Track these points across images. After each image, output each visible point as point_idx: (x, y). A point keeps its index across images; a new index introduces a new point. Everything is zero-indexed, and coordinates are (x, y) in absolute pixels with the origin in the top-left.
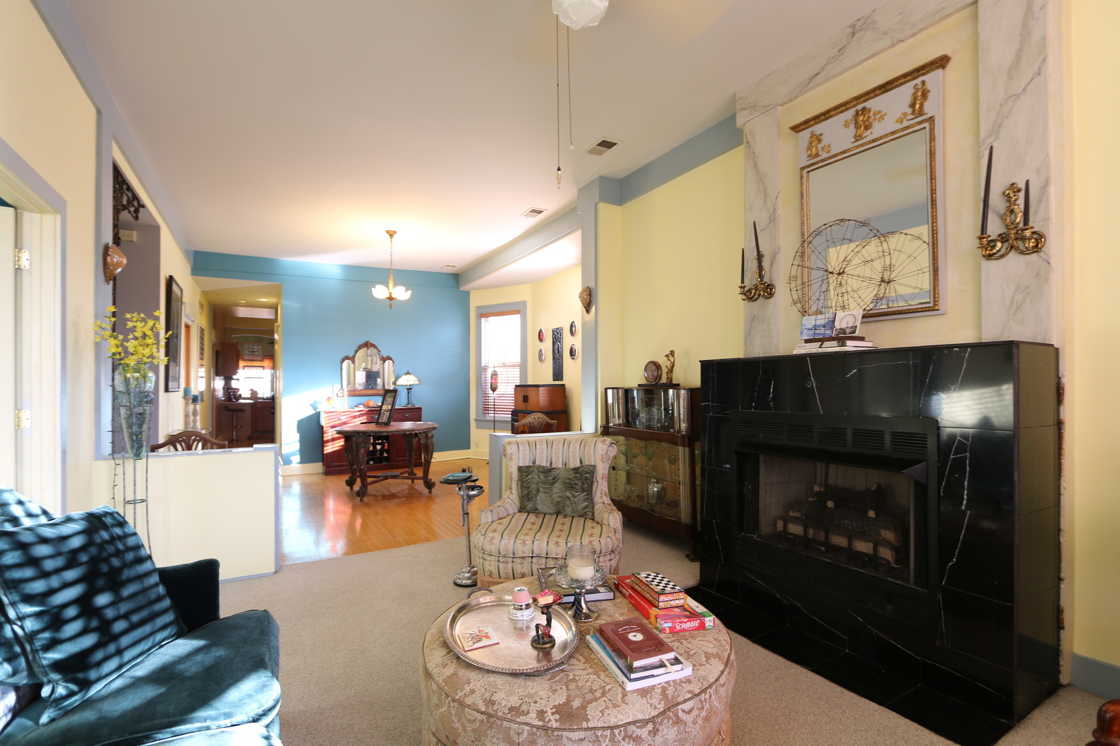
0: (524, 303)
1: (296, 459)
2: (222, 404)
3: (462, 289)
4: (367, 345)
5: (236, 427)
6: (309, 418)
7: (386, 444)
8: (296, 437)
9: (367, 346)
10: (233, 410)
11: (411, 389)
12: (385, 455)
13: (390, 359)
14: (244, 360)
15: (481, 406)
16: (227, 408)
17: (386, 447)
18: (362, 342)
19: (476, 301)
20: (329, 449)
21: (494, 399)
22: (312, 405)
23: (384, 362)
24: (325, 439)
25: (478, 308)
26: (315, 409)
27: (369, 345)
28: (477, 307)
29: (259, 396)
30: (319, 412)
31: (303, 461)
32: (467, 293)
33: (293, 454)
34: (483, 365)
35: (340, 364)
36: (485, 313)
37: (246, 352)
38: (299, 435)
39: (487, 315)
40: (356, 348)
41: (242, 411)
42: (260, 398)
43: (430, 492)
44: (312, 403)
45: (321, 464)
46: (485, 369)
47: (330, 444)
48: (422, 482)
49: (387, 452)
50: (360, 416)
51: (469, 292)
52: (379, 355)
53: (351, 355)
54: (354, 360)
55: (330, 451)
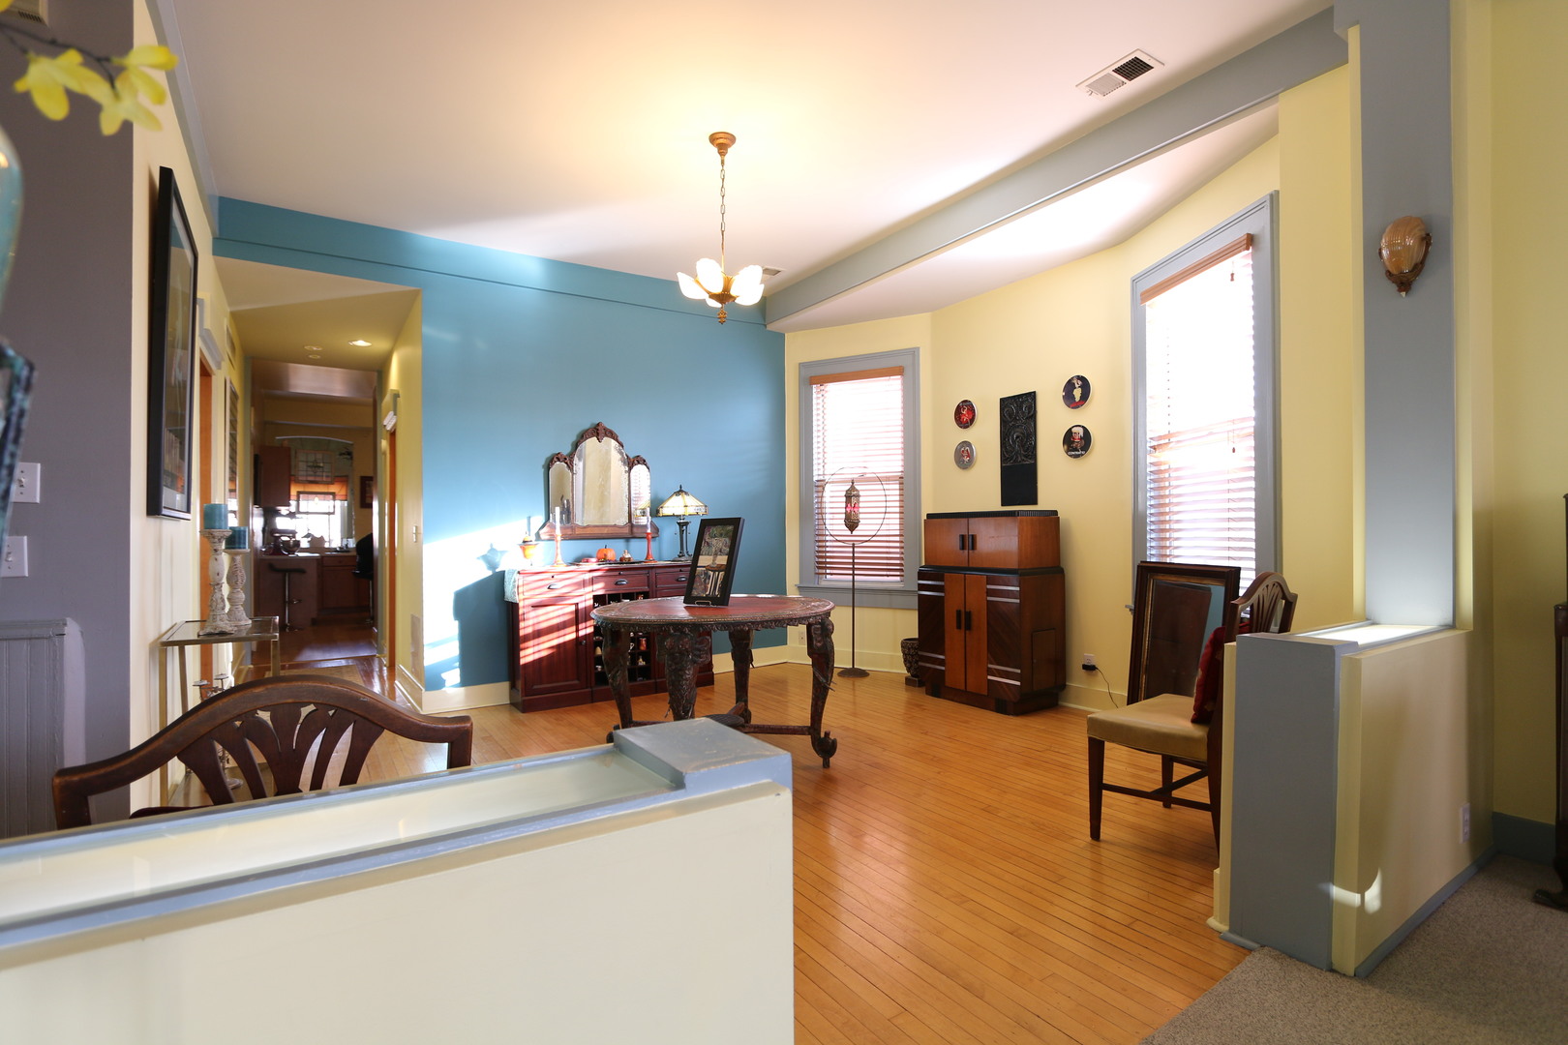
0: (914, 353)
1: (453, 676)
2: (263, 560)
3: (770, 327)
4: (598, 431)
5: (290, 602)
6: (480, 586)
7: (644, 641)
8: (453, 628)
9: (597, 435)
10: (284, 571)
11: (686, 524)
12: (641, 663)
13: (644, 462)
14: (298, 482)
15: (812, 561)
16: (272, 567)
17: (643, 647)
18: (587, 425)
19: (799, 350)
20: (529, 654)
21: (853, 547)
22: (484, 557)
23: (630, 469)
24: (522, 633)
25: (802, 366)
26: (492, 566)
27: (601, 431)
28: (800, 364)
29: (327, 545)
30: (503, 573)
31: (466, 681)
32: (780, 338)
33: (446, 666)
34: (815, 478)
35: (542, 471)
36: (820, 375)
37: (302, 466)
38: (457, 622)
39: (823, 380)
40: (574, 438)
41: (302, 571)
42: (329, 549)
43: (826, 765)
44: (485, 552)
45: (505, 686)
46: (821, 486)
47: (531, 643)
48: (808, 739)
49: (646, 656)
50: (592, 581)
51: (782, 336)
52: (621, 453)
53: (566, 450)
54: (572, 461)
55: (530, 659)
